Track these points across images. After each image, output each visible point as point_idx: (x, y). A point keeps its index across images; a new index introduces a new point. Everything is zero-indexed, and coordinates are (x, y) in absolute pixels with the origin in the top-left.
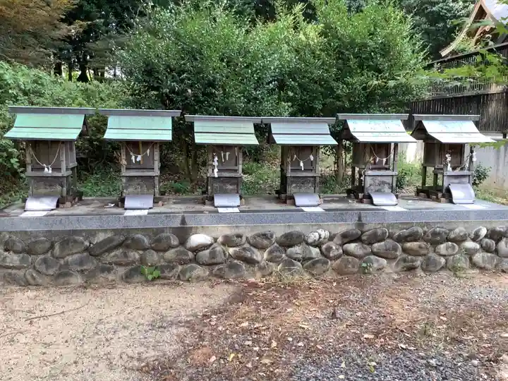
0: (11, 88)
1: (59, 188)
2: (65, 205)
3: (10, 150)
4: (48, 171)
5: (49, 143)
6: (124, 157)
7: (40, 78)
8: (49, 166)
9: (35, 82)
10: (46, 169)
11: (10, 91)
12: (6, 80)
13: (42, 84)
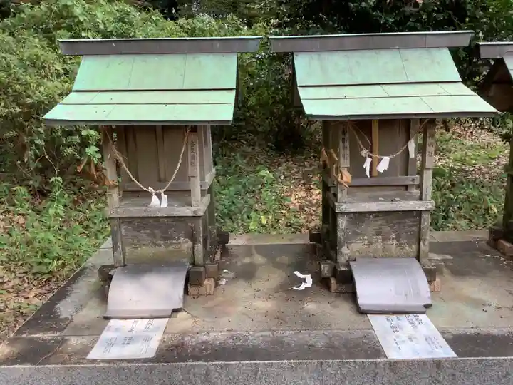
0: (84, 30)
1: (186, 244)
2: (202, 290)
3: (84, 133)
4: (159, 204)
5: (159, 132)
6: (345, 163)
7: (127, 14)
8: (162, 191)
9: (120, 20)
10: (155, 199)
11: (83, 34)
12: (76, 17)
13: (131, 24)
